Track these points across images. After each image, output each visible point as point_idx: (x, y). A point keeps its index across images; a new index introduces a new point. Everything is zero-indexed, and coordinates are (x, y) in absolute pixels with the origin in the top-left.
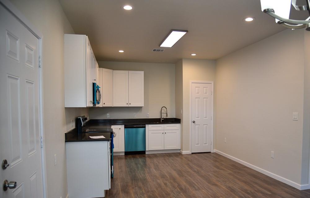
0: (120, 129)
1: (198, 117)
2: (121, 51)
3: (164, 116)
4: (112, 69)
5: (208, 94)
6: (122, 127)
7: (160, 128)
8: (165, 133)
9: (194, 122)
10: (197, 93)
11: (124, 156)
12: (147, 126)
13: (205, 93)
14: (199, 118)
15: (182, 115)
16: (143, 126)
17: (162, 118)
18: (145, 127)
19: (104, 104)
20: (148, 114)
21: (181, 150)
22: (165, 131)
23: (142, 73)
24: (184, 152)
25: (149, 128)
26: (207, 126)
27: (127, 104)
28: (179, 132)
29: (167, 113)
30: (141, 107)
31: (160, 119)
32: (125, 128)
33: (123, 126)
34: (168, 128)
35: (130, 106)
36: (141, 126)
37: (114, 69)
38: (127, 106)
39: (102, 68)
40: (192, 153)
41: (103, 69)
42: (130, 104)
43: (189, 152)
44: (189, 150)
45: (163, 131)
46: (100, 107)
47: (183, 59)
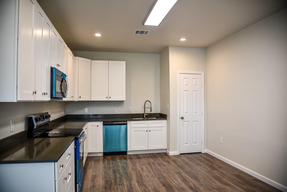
0: (98, 126)
2: (98, 35)
3: (148, 111)
4: (90, 59)
5: (197, 86)
6: (100, 124)
7: (143, 125)
8: (150, 131)
9: (182, 118)
10: (186, 85)
11: (102, 157)
12: (129, 123)
13: (195, 85)
14: (188, 114)
15: (169, 110)
16: (124, 122)
17: (146, 114)
18: (126, 124)
19: (80, 97)
20: (130, 109)
21: (167, 150)
22: (149, 129)
23: (124, 63)
24: (171, 153)
25: (131, 125)
26: (197, 123)
27: (107, 98)
28: (165, 130)
29: (151, 108)
30: (123, 101)
31: (144, 114)
32: (104, 125)
33: (102, 123)
34: (153, 125)
35: (110, 100)
36: (122, 123)
38: (107, 100)
39: (77, 57)
40: (180, 154)
41: (79, 58)
42: (110, 98)
43: (177, 153)
44: (177, 151)
45: (147, 129)
46: (75, 101)
47: (169, 47)
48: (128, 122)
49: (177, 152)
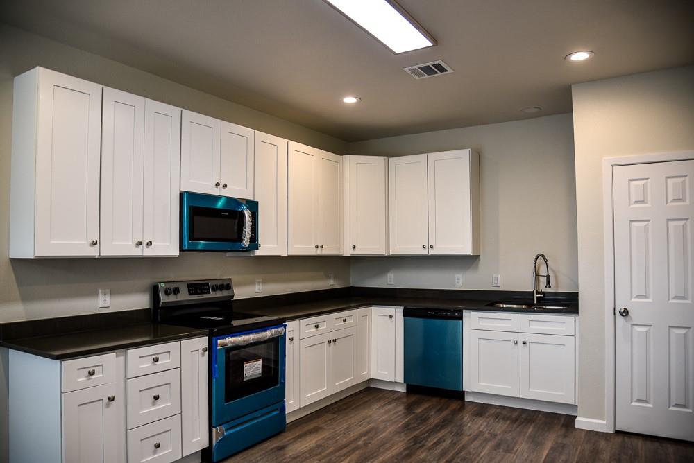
0: (391, 317)
1: (645, 297)
2: (350, 100)
4: (384, 156)
6: (397, 312)
7: (506, 325)
8: (525, 343)
9: (625, 313)
10: (638, 202)
16: (453, 312)
17: (538, 293)
19: (354, 247)
20: (496, 279)
25: (474, 323)
26: (686, 333)
27: (424, 247)
28: (573, 345)
29: (548, 277)
30: (475, 257)
31: (533, 293)
32: (405, 315)
33: (400, 310)
34: (535, 327)
35: (432, 252)
36: (449, 314)
37: (390, 154)
38: (425, 252)
39: (348, 156)
40: (615, 431)
41: (352, 156)
42: (432, 247)
44: (603, 419)
45: (516, 337)
46: (344, 255)
47: (572, 86)
48: (466, 313)
49: (604, 422)
